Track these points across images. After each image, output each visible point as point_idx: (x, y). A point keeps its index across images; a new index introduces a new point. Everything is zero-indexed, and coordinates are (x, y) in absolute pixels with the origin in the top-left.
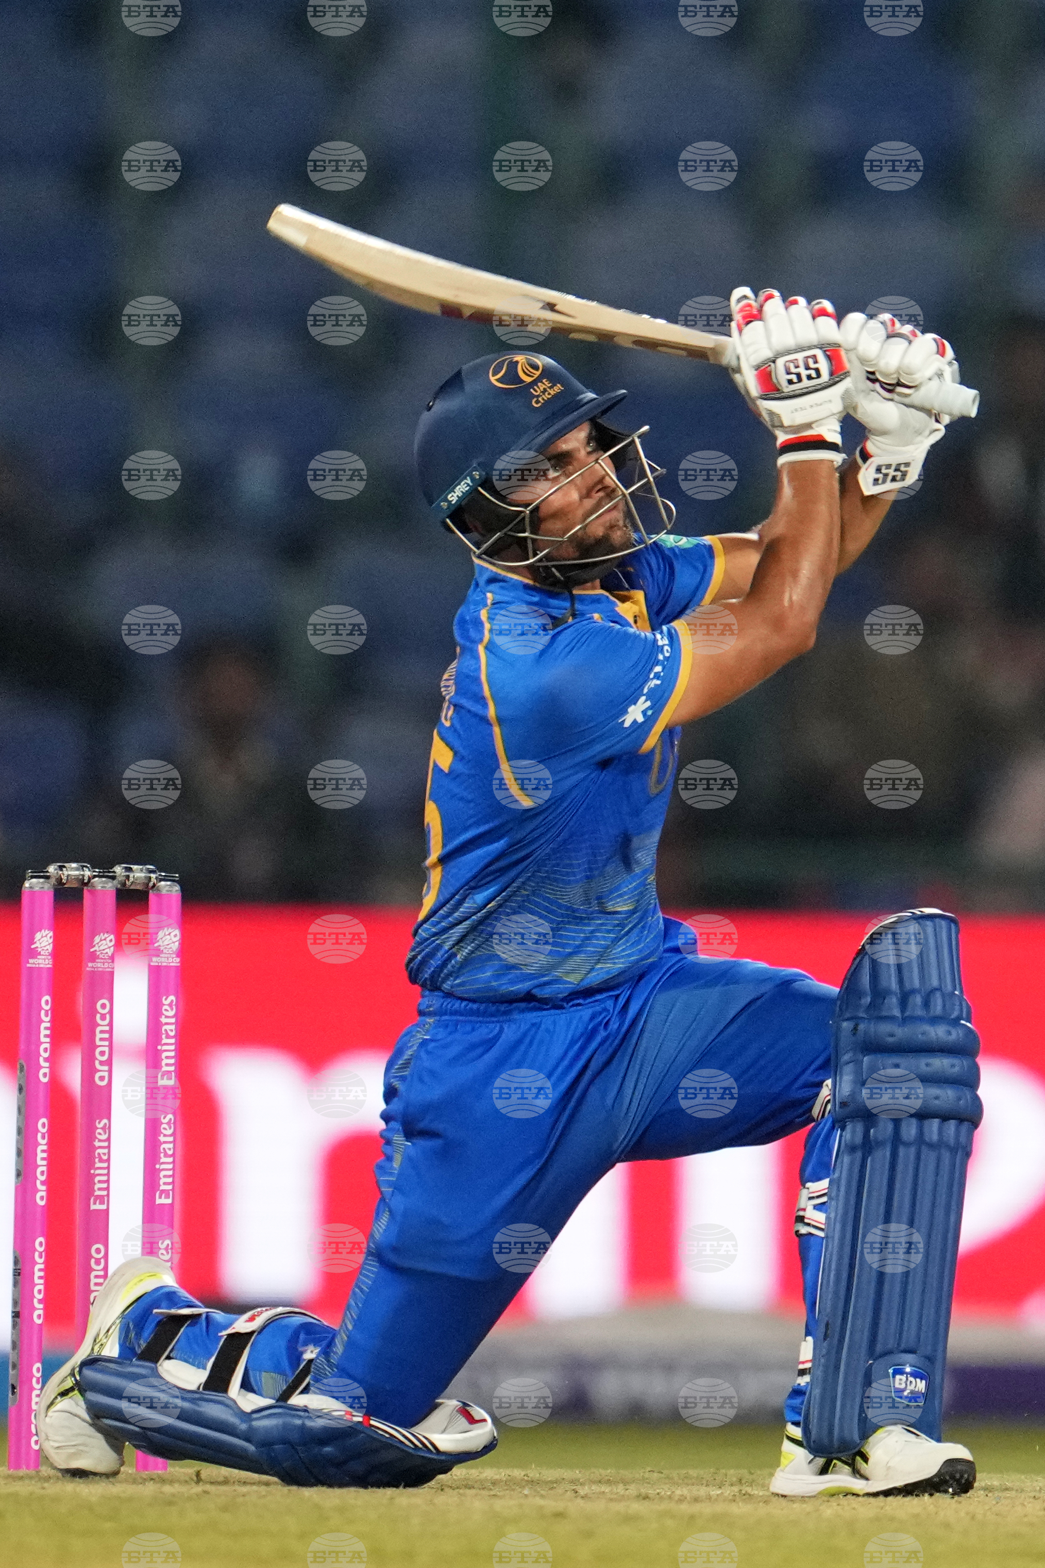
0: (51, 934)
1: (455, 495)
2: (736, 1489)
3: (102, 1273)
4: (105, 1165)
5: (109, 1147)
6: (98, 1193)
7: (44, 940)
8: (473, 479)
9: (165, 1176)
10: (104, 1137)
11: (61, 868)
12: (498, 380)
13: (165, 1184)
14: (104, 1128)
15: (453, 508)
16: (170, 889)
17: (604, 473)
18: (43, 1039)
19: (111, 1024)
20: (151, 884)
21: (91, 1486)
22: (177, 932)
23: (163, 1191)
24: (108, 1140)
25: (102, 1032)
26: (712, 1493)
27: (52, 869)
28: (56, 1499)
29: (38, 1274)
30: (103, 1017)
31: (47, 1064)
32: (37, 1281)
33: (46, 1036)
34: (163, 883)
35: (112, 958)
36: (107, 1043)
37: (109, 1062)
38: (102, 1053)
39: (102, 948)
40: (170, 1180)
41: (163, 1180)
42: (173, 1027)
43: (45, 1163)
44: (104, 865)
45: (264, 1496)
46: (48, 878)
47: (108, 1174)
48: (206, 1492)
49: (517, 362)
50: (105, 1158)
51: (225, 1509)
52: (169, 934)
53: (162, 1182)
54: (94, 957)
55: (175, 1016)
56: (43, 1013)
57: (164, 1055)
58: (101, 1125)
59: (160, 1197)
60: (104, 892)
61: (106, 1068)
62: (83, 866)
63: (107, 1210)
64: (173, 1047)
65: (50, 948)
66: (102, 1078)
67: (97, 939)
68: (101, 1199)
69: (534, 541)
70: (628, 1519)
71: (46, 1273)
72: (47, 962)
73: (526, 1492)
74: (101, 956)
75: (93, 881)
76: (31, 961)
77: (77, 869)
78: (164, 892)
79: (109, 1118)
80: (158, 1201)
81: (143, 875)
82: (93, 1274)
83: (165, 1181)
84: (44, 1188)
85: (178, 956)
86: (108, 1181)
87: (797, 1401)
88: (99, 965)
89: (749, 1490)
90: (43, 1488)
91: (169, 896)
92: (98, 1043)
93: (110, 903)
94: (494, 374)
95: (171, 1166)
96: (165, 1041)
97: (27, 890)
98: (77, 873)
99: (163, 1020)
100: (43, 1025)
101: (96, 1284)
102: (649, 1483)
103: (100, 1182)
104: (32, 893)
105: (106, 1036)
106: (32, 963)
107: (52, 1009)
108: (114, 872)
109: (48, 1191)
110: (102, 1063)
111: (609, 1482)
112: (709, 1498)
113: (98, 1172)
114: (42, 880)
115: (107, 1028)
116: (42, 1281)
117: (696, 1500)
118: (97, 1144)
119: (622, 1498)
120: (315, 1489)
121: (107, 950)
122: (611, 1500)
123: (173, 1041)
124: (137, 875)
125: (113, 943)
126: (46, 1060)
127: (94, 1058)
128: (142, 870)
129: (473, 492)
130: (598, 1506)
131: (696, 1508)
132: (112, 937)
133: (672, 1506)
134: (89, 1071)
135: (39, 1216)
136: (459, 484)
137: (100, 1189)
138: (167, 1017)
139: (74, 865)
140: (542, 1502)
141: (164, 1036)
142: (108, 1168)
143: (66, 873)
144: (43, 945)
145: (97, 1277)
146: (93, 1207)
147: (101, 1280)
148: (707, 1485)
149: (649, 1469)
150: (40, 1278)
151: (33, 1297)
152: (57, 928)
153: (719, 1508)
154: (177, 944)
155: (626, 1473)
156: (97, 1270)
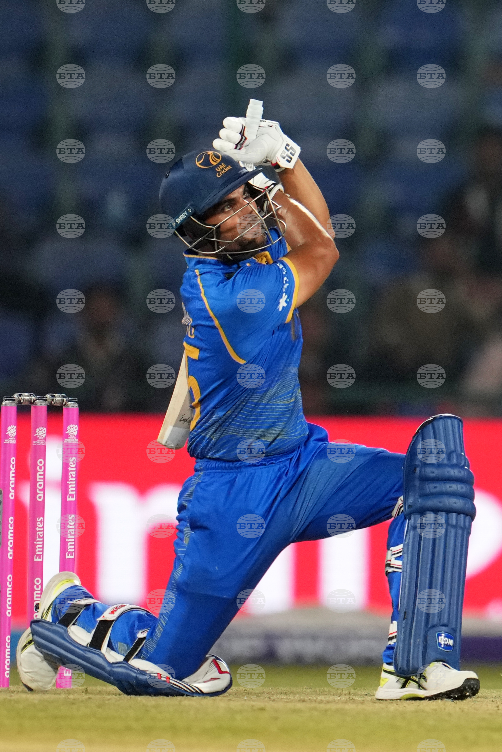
0: (15, 427)
1: (179, 220)
2: (347, 697)
3: (40, 592)
4: (42, 539)
5: (43, 531)
6: (38, 553)
7: (12, 430)
8: (188, 212)
9: (70, 545)
10: (41, 526)
11: (20, 395)
12: (200, 164)
13: (70, 549)
14: (41, 522)
15: (178, 226)
16: (73, 406)
17: (251, 209)
18: (11, 478)
19: (44, 471)
20: (64, 403)
21: (34, 695)
22: (77, 426)
23: (69, 552)
24: (43, 527)
25: (40, 475)
26: (336, 699)
27: (16, 396)
28: (17, 702)
29: (9, 592)
30: (41, 468)
31: (13, 491)
32: (8, 596)
33: (13, 477)
34: (70, 403)
35: (45, 439)
36: (42, 480)
37: (43, 490)
38: (40, 485)
39: (40, 434)
40: (73, 547)
41: (69, 547)
42: (74, 473)
43: (12, 538)
44: (41, 394)
45: (119, 700)
46: (14, 400)
47: (43, 544)
48: (90, 698)
49: (209, 155)
50: (41, 536)
51: (99, 707)
52: (73, 427)
53: (69, 548)
54: (36, 439)
55: (76, 467)
56: (11, 465)
57: (70, 486)
58: (39, 520)
59: (68, 555)
60: (41, 407)
61: (42, 492)
62: (31, 395)
63: (42, 562)
64: (74, 482)
65: (15, 434)
66: (40, 497)
67: (38, 430)
68: (39, 556)
69: (218, 242)
70: (295, 711)
71: (13, 592)
72: (13, 441)
73: (245, 698)
74: (40, 438)
75: (36, 401)
76: (6, 440)
77: (28, 396)
78: (70, 407)
79: (43, 517)
80: (67, 557)
81: (60, 399)
82: (35, 592)
83: (71, 547)
84: (12, 551)
85: (77, 438)
86: (43, 547)
87: (389, 652)
88: (39, 442)
89: (354, 697)
90: (11, 696)
91: (73, 409)
92: (38, 480)
93: (44, 412)
94: (198, 161)
95: (73, 540)
96: (71, 479)
97: (3, 406)
98: (28, 398)
99: (70, 469)
100: (12, 472)
101: (37, 597)
102: (305, 694)
103: (39, 548)
104: (6, 407)
105: (42, 477)
106: (6, 441)
107: (16, 464)
108: (46, 397)
109: (14, 552)
110: (40, 490)
111: (286, 693)
112: (335, 701)
113: (38, 543)
114: (11, 401)
115: (42, 473)
116: (10, 596)
117: (328, 702)
118: (37, 529)
119: (291, 702)
120: (143, 697)
121: (43, 435)
122: (287, 702)
123: (74, 479)
124: (58, 399)
125: (45, 432)
126: (13, 488)
127: (36, 488)
128: (59, 396)
129: (188, 218)
130: (280, 705)
131: (328, 706)
132: (45, 429)
133: (316, 705)
134: (33, 494)
135: (9, 563)
136: (181, 214)
137: (39, 551)
138: (72, 468)
139: (27, 394)
140: (253, 703)
141: (70, 477)
142: (43, 541)
143: (23, 398)
144: (11, 433)
145: (37, 594)
146: (35, 560)
147: (39, 596)
148: (333, 695)
149: (305, 687)
150: (10, 594)
151: (6, 603)
152: (18, 424)
153: (339, 706)
154: (76, 432)
155: (294, 689)
156: (38, 590)
